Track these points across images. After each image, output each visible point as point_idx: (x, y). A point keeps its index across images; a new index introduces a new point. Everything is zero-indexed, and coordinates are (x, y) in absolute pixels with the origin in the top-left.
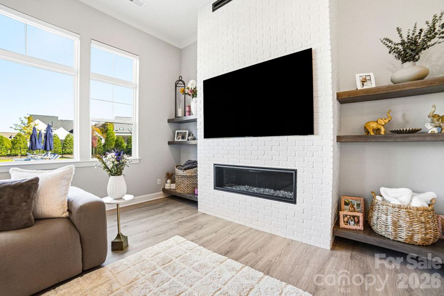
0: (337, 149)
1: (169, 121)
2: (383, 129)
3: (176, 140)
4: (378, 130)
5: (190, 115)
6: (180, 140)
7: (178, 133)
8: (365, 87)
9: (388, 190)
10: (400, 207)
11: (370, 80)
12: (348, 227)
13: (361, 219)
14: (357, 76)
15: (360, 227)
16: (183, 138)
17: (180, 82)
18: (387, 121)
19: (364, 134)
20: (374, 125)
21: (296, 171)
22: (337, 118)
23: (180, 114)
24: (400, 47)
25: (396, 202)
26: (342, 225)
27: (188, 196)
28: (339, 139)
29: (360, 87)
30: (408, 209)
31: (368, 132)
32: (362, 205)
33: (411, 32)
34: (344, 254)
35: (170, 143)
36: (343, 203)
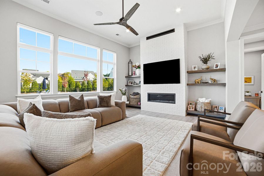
0: (187, 87)
1: (126, 77)
2: (199, 82)
3: (129, 84)
4: (198, 82)
5: (135, 75)
6: (131, 84)
7: (129, 82)
8: (195, 70)
9: (201, 99)
10: (202, 103)
11: (196, 68)
12: (190, 110)
13: (194, 107)
14: (193, 66)
15: (194, 110)
16: (132, 84)
17: (130, 62)
18: (200, 80)
19: (195, 83)
20: (197, 81)
21: (175, 94)
22: (187, 78)
23: (130, 74)
24: (203, 59)
25: (201, 101)
26: (189, 109)
27: (136, 106)
28: (188, 85)
29: (193, 70)
30: (204, 103)
31: (196, 82)
32: (195, 104)
33: (205, 56)
34: (189, 117)
35: (126, 86)
36: (189, 104)
